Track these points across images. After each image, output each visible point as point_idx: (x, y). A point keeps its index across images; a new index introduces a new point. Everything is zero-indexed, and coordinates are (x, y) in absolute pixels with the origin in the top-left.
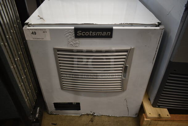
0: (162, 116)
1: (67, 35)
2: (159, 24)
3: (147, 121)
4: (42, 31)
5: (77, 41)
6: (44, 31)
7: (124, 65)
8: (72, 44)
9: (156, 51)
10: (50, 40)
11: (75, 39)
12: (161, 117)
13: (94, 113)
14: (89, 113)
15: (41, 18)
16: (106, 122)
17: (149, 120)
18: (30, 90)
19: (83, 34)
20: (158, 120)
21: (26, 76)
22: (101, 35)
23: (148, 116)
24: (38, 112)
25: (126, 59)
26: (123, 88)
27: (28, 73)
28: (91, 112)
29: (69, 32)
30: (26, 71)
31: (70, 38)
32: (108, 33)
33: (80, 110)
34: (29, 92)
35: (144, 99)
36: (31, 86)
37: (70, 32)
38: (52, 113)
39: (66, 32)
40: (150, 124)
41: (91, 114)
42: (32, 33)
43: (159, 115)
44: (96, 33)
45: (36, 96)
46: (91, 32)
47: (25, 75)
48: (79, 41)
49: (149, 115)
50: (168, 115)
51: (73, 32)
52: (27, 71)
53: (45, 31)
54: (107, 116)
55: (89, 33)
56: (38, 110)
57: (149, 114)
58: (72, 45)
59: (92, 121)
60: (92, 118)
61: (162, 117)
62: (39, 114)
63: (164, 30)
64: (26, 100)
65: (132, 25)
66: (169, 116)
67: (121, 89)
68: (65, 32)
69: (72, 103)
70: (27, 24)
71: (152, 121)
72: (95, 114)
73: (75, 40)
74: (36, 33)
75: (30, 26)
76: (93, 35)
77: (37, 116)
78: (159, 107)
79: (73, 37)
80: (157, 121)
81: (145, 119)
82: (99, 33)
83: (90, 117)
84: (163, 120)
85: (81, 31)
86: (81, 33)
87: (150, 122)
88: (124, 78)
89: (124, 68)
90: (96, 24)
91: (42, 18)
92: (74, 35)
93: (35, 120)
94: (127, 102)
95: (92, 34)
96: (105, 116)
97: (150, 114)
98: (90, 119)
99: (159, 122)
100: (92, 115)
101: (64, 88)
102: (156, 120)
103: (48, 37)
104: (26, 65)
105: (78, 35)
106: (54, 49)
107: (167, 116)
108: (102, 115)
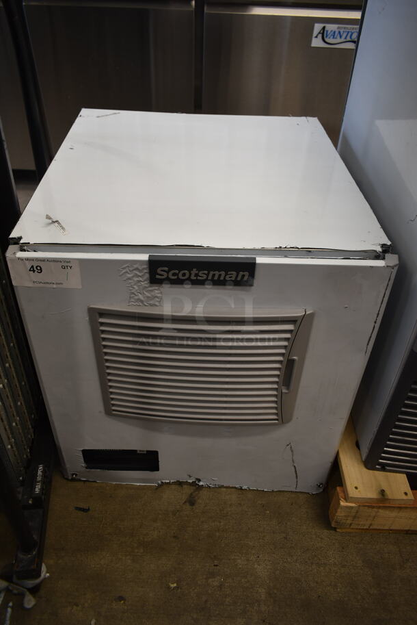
0: (389, 494)
1: (129, 276)
2: (386, 250)
3: (347, 507)
4: (60, 265)
5: (157, 292)
6: (65, 264)
7: (286, 356)
8: (142, 298)
9: (375, 322)
10: (80, 287)
11: (150, 287)
12: (388, 499)
13: (199, 480)
14: (184, 478)
15: (54, 222)
16: (231, 505)
17: (353, 505)
18: (18, 416)
19: (174, 275)
20: (379, 507)
21: (8, 380)
22: (222, 278)
23: (351, 495)
24: (39, 478)
25: (294, 333)
26: (283, 415)
27: (13, 369)
28: (190, 476)
29: (135, 269)
30: (7, 365)
31: (134, 285)
32: (241, 273)
33: (158, 470)
34: (14, 424)
35: (342, 443)
36: (19, 403)
37: (137, 269)
38: (78, 477)
39: (127, 270)
40: (354, 517)
41: (191, 481)
42: (32, 269)
43: (382, 492)
44: (208, 275)
45: (32, 431)
46: (194, 271)
47: (7, 376)
48: (161, 293)
49: (352, 492)
50: (406, 494)
51: (144, 269)
52: (12, 366)
53: (69, 264)
54: (235, 488)
55: (190, 274)
56: (40, 473)
57: (354, 489)
58: (142, 301)
59: (191, 502)
60: (191, 494)
61: (390, 497)
62: (43, 482)
63: (396, 268)
64: (9, 447)
65: (308, 252)
66: (411, 496)
67: (275, 417)
68: (124, 268)
69: (136, 451)
70: (17, 241)
71: (361, 508)
72: (201, 483)
73: (150, 289)
74: (41, 269)
75: (25, 248)
76: (199, 278)
77: (37, 490)
78: (383, 468)
79: (145, 280)
80: (375, 510)
81: (343, 503)
82: (217, 273)
83: (187, 490)
84: (394, 507)
85: (166, 269)
86: (168, 272)
87: (357, 512)
88: (284, 391)
89: (285, 363)
90: (208, 248)
91: (57, 221)
92: (147, 276)
93: (30, 502)
94: (292, 451)
95: (197, 275)
96: (229, 490)
97: (356, 488)
98: (185, 498)
99: (380, 510)
100: (193, 484)
101: (114, 410)
102: (373, 507)
103: (74, 281)
104: (8, 346)
105: (158, 277)
106: (91, 311)
107: (404, 497)
108: (222, 487)
